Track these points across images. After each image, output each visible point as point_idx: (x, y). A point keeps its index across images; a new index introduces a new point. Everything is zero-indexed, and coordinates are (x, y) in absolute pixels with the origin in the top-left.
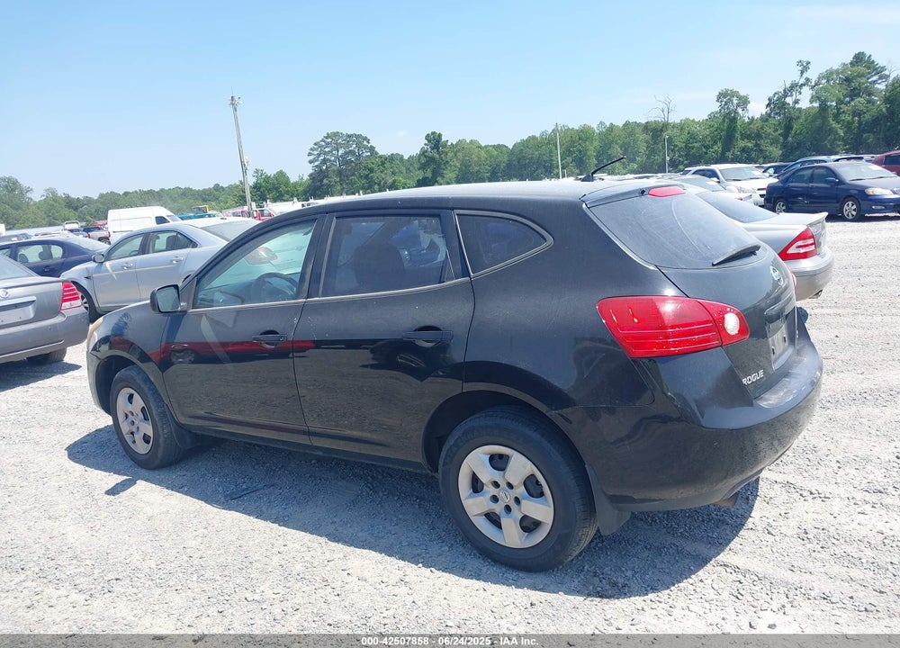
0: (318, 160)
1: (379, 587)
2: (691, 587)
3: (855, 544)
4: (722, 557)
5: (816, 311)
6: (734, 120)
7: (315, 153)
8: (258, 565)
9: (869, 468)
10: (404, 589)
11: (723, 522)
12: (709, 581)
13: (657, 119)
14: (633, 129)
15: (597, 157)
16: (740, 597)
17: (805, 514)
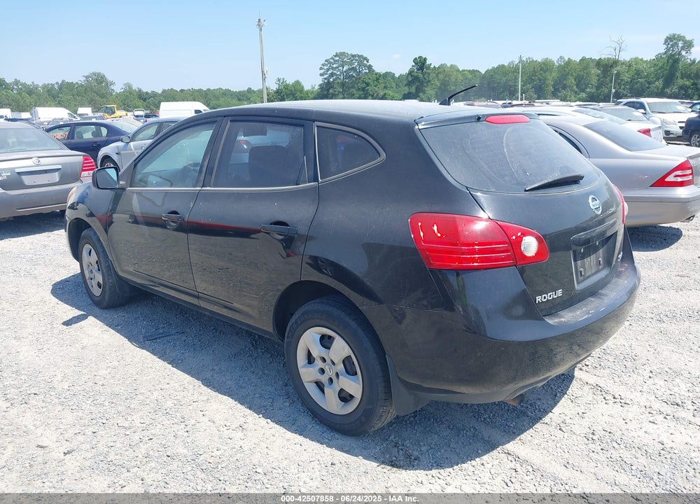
0: (326, 74)
1: (221, 429)
2: (471, 469)
3: (634, 450)
4: (510, 446)
5: (691, 233)
6: (676, 61)
7: (326, 68)
8: (141, 397)
9: (678, 380)
10: (240, 434)
11: (525, 414)
12: (489, 466)
13: (609, 56)
14: (588, 64)
15: (554, 86)
16: (509, 484)
17: (600, 416)
